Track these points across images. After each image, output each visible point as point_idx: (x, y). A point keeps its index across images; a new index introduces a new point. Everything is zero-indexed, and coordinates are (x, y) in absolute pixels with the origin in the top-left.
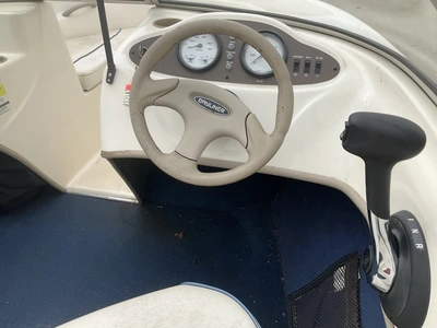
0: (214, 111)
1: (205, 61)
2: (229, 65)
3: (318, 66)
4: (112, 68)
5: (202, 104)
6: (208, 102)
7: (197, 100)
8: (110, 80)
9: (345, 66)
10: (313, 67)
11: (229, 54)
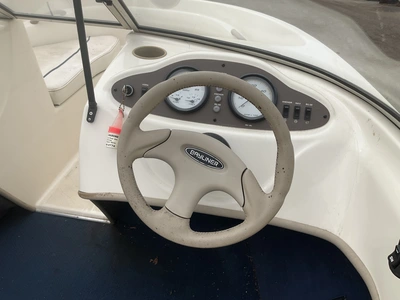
0: (206, 163)
1: (192, 102)
2: (217, 108)
3: (308, 113)
4: (93, 107)
5: (195, 156)
6: (201, 154)
7: (189, 151)
8: (91, 118)
9: (334, 114)
10: (302, 114)
11: (218, 97)
